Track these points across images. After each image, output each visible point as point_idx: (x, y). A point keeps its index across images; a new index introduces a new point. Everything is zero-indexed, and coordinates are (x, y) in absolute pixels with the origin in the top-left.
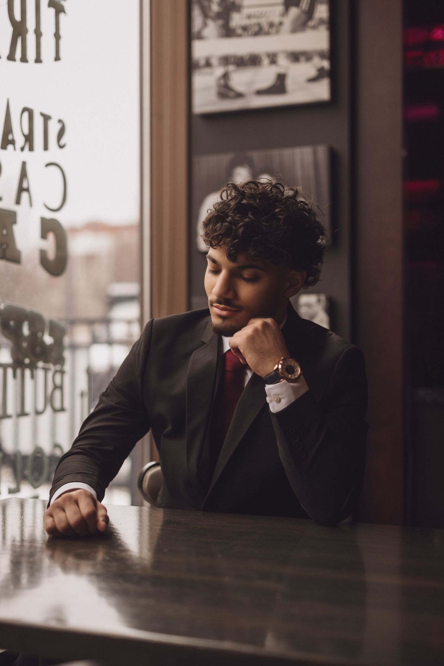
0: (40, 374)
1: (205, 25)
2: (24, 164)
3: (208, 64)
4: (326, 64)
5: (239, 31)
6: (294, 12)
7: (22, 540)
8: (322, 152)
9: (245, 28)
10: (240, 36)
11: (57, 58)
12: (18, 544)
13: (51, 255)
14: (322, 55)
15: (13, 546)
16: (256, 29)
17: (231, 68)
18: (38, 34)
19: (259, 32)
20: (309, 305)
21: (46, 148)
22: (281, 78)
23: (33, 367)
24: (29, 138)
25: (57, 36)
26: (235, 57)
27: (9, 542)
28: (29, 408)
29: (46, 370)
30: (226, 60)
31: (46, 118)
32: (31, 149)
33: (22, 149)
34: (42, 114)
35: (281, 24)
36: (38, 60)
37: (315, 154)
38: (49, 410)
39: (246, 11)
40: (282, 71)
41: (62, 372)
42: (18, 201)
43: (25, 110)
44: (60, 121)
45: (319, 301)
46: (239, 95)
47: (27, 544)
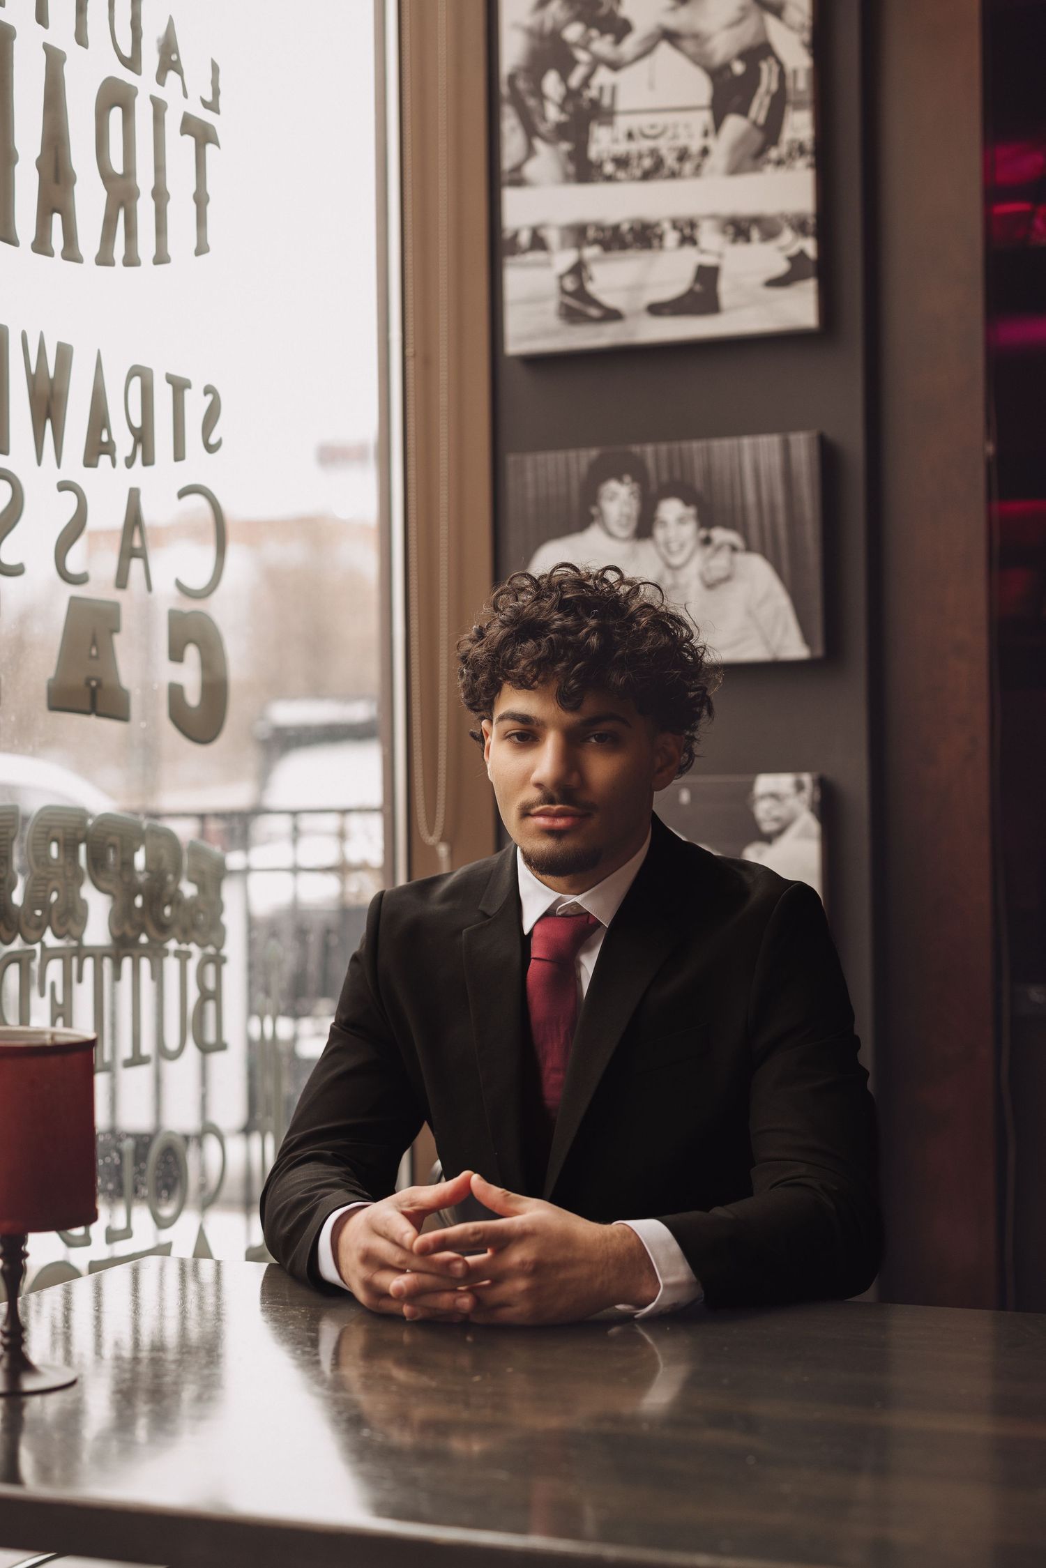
0: (171, 966)
1: (530, 152)
2: (134, 495)
3: (538, 243)
4: (809, 246)
5: (609, 168)
6: (734, 125)
7: (136, 1344)
8: (802, 445)
9: (622, 162)
10: (610, 179)
11: (202, 249)
12: (127, 1353)
13: (193, 697)
14: (800, 227)
15: (118, 1358)
16: (647, 163)
17: (591, 252)
18: (160, 195)
19: (655, 171)
20: (775, 796)
21: (179, 455)
22: (707, 276)
23: (157, 954)
24: (143, 436)
25: (201, 199)
26: (600, 228)
27: (108, 1351)
28: (147, 1047)
29: (183, 957)
30: (579, 234)
31: (179, 386)
32: (148, 461)
33: (130, 462)
34: (170, 379)
35: (705, 152)
36: (161, 258)
37: (786, 447)
38: (191, 1049)
39: (623, 123)
40: (708, 260)
41: (218, 961)
42: (122, 581)
43: (136, 371)
44: (209, 390)
45: (799, 787)
46: (612, 315)
47: (144, 1354)
